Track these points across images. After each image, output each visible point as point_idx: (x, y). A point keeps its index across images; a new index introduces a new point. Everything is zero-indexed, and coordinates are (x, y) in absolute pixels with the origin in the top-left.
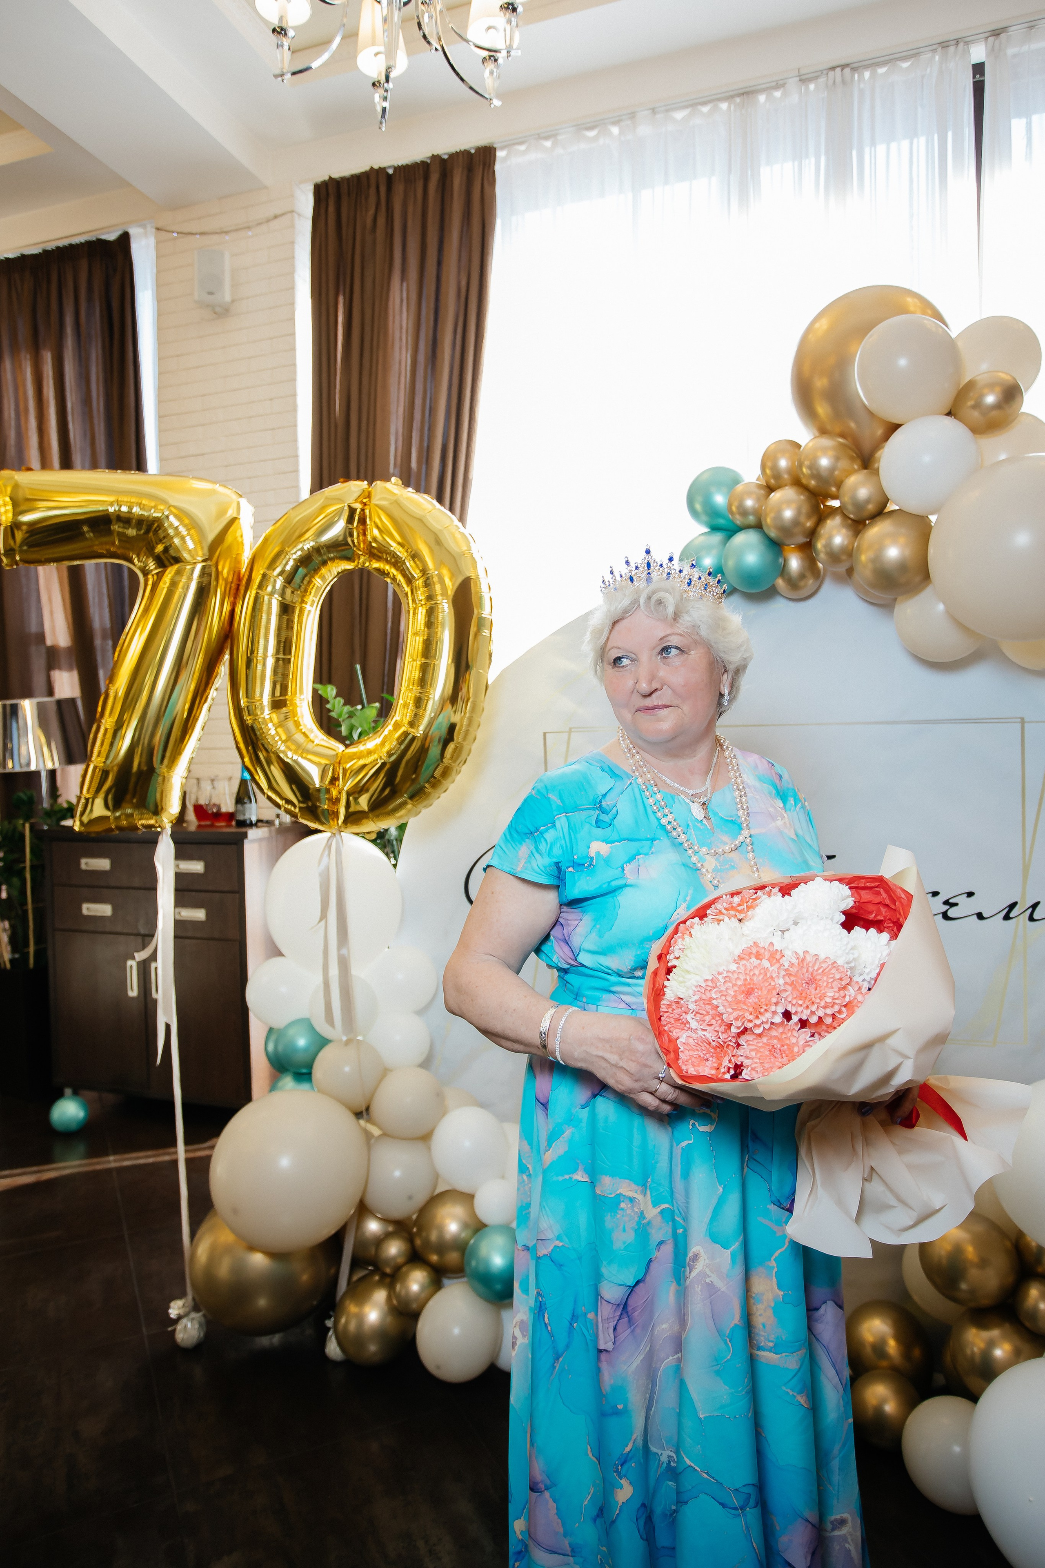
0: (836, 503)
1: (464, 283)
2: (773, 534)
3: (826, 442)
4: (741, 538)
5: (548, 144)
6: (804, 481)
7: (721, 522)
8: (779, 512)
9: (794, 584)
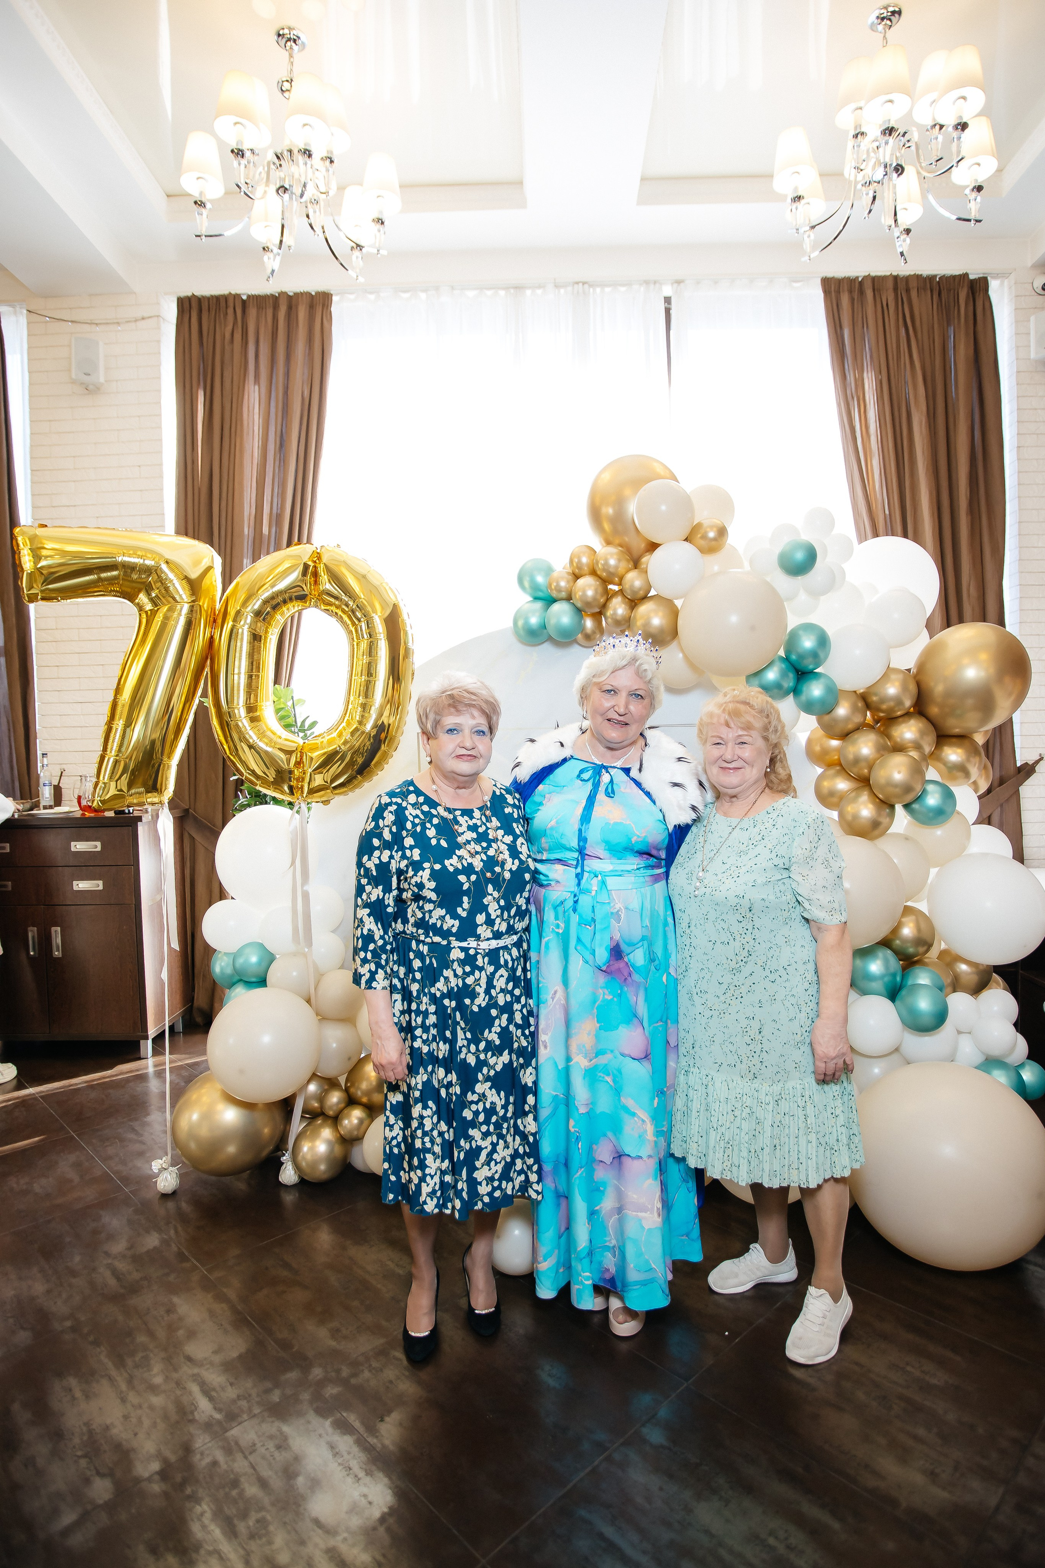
0: (616, 588)
1: (306, 394)
2: (579, 605)
3: (611, 549)
4: (556, 607)
6: (599, 573)
7: (540, 594)
8: (584, 592)
9: (588, 637)
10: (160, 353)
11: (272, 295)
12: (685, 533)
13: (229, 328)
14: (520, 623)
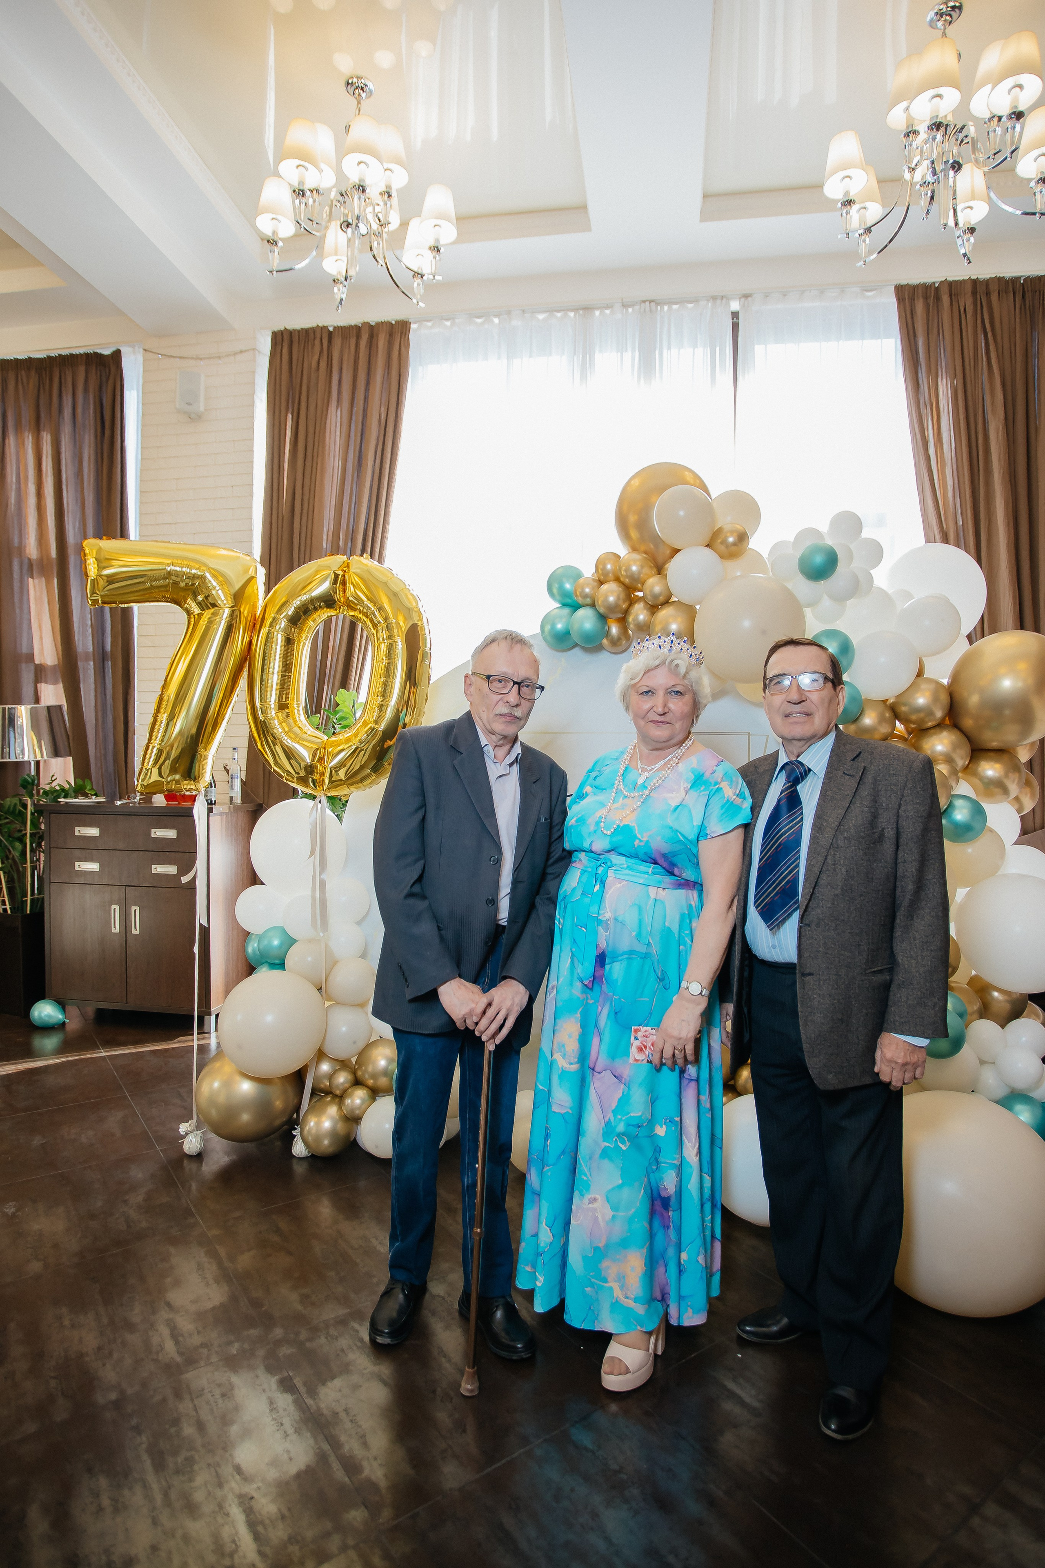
0: (641, 594)
1: (383, 417)
2: (602, 610)
3: (636, 556)
4: (581, 612)
5: (448, 323)
6: (621, 579)
7: (568, 601)
8: (605, 597)
9: (615, 643)
10: (254, 383)
11: (356, 326)
12: (706, 539)
13: (316, 357)
14: (548, 628)
